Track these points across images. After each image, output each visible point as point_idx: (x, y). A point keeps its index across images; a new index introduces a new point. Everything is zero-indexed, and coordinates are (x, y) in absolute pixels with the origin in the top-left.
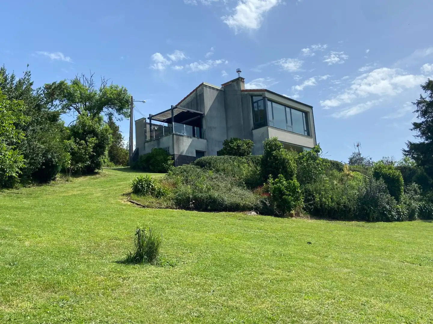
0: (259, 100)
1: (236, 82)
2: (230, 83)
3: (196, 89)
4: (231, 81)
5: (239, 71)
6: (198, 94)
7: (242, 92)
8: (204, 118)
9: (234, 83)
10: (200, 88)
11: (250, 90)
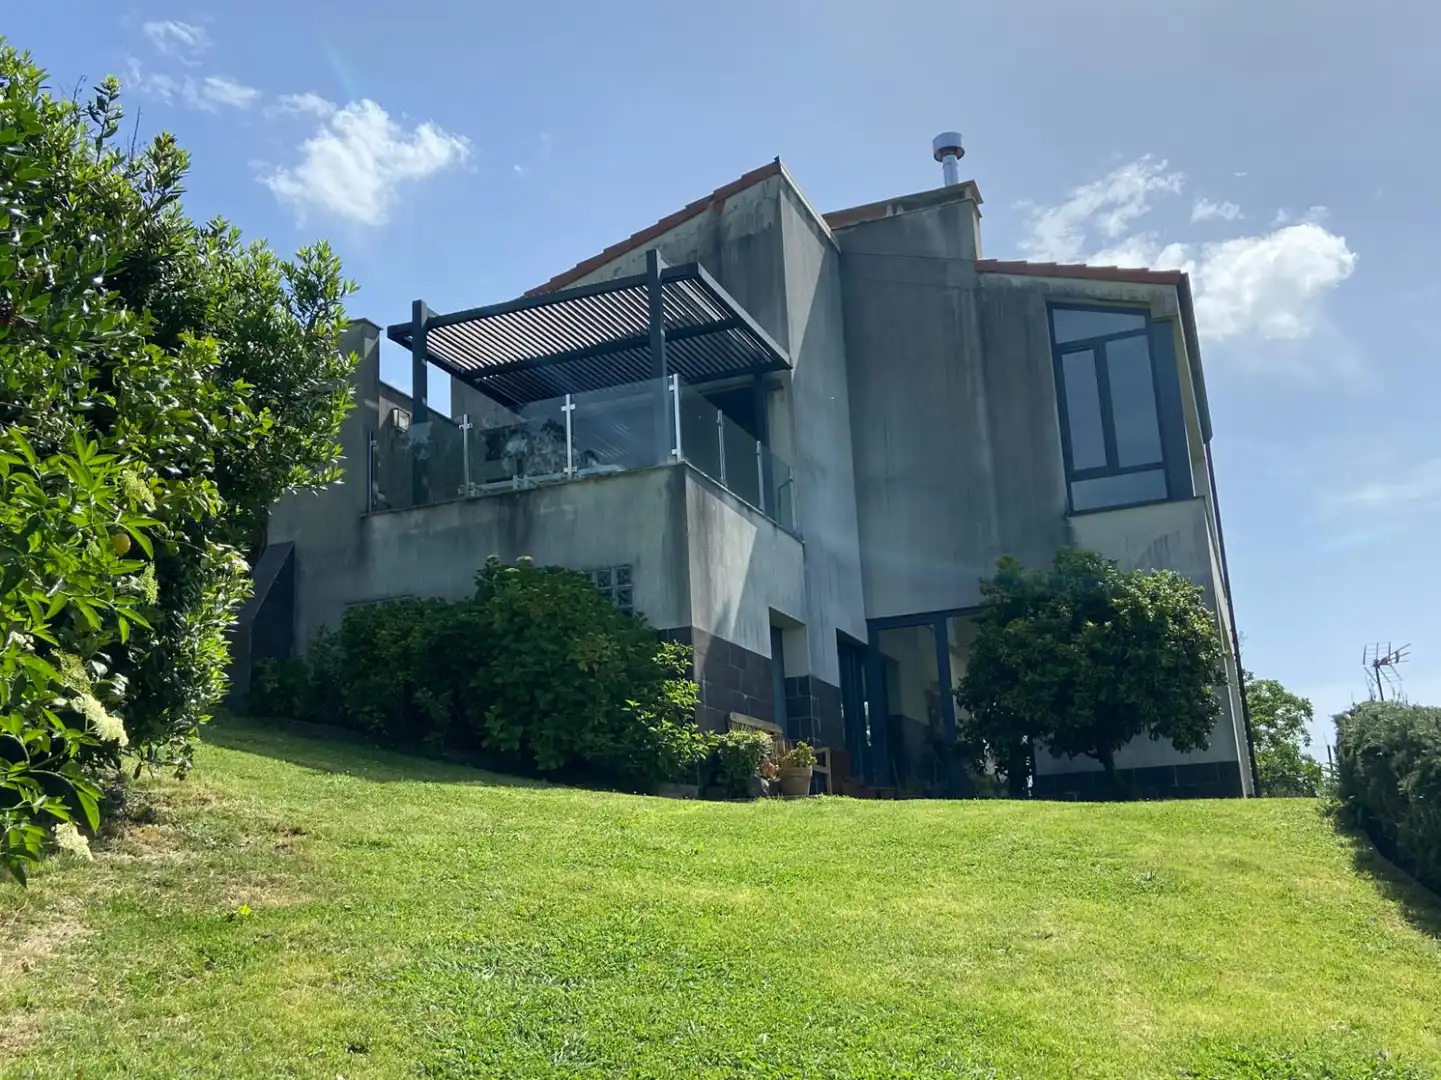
0: (1112, 337)
1: (938, 208)
2: (889, 213)
3: (712, 198)
4: (895, 203)
5: (948, 150)
6: (733, 234)
7: (981, 272)
8: (777, 395)
9: (924, 214)
10: (753, 192)
11: (1051, 270)
